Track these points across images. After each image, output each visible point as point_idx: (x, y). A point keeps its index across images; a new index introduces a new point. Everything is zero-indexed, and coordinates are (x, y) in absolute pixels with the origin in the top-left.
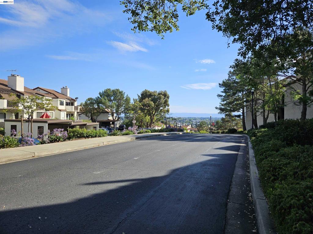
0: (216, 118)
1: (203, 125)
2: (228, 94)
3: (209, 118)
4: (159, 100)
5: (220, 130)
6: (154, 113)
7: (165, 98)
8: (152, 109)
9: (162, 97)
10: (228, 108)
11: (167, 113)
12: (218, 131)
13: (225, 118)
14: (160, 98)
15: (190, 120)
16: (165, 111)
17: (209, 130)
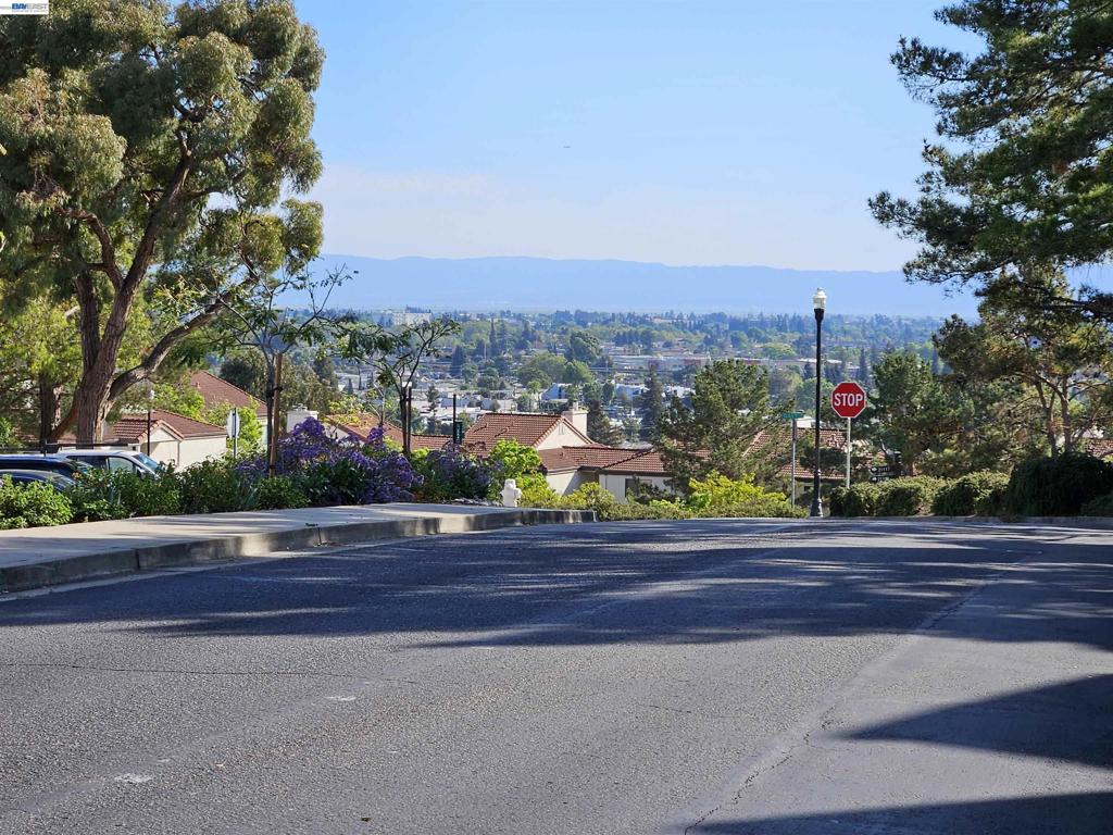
0: (881, 320)
1: (735, 404)
2: (1023, 39)
3: (798, 323)
4: (190, 94)
5: (928, 469)
6: (124, 261)
7: (261, 77)
8: (106, 209)
9: (234, 58)
10: (1019, 212)
11: (294, 267)
12: (903, 483)
13: (979, 329)
14: (201, 75)
15: (578, 350)
16: (265, 235)
17: (796, 471)
